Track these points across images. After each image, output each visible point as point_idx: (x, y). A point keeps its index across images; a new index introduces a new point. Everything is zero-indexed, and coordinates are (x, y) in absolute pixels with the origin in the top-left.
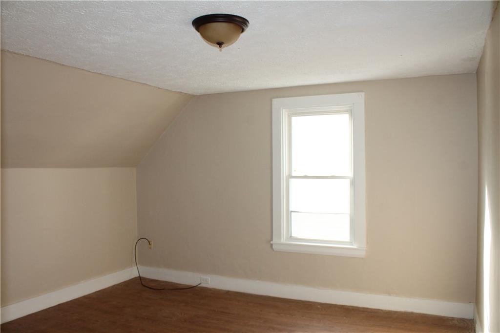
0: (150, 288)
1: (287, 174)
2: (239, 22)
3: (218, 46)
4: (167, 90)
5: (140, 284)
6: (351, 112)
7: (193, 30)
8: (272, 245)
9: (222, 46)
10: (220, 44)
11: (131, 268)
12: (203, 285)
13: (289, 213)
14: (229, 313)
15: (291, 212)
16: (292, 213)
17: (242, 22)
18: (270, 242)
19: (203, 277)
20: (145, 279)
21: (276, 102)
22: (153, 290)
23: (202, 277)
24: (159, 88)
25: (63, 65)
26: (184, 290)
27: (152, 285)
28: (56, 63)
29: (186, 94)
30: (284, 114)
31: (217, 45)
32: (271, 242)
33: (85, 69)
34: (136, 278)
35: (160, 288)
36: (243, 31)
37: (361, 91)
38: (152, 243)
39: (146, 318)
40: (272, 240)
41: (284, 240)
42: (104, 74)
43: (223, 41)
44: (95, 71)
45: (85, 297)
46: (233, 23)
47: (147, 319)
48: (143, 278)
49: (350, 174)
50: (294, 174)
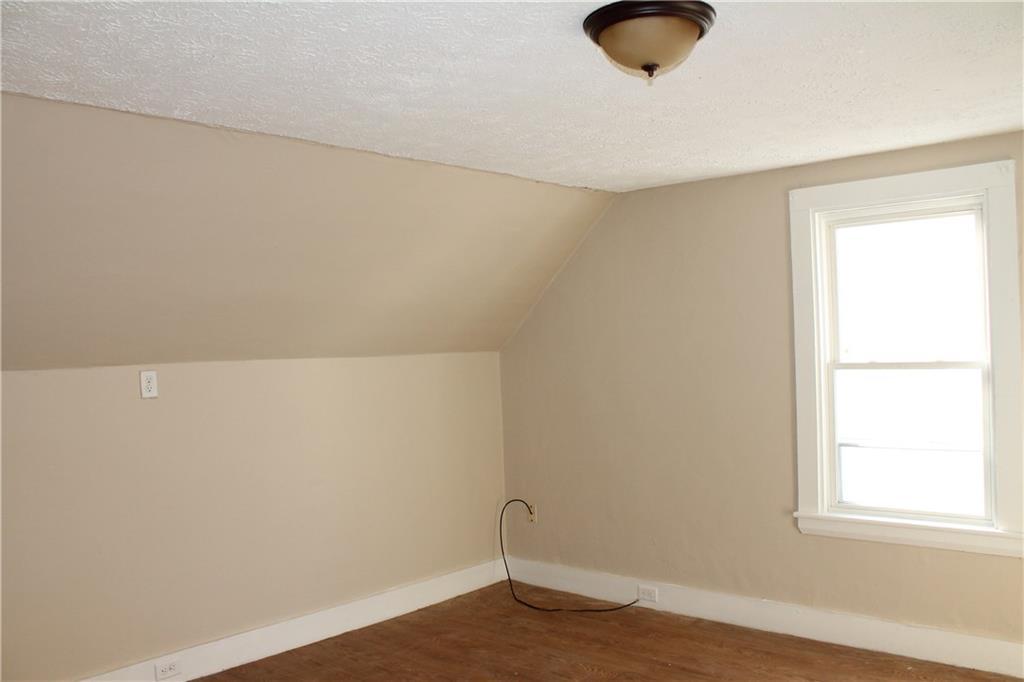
0: (529, 606)
1: (828, 360)
2: (693, 11)
3: (647, 73)
4: (556, 184)
5: (512, 598)
6: (982, 210)
7: (586, 41)
8: (796, 520)
9: (655, 73)
10: (650, 69)
11: (492, 563)
12: (643, 604)
13: (835, 448)
14: (698, 673)
15: (841, 445)
16: (843, 448)
17: (700, 13)
18: (792, 513)
19: (645, 585)
20: (520, 585)
21: (797, 197)
22: (537, 611)
23: (642, 586)
24: (538, 182)
25: (332, 146)
26: (603, 613)
27: (537, 599)
28: (316, 144)
29: (597, 191)
30: (819, 223)
31: (643, 71)
32: (795, 514)
33: (376, 150)
34: (502, 582)
35: (551, 608)
36: (702, 34)
37: (1008, 158)
38: (535, 510)
39: (516, 674)
40: (796, 510)
41: (823, 510)
42: (416, 158)
43: (657, 62)
44: (398, 155)
45: (398, 621)
46: (678, 16)
47: (519, 675)
48: (515, 581)
49: (984, 357)
50: (844, 359)
